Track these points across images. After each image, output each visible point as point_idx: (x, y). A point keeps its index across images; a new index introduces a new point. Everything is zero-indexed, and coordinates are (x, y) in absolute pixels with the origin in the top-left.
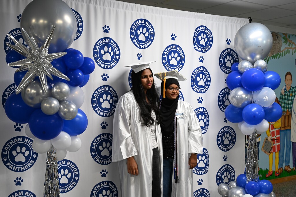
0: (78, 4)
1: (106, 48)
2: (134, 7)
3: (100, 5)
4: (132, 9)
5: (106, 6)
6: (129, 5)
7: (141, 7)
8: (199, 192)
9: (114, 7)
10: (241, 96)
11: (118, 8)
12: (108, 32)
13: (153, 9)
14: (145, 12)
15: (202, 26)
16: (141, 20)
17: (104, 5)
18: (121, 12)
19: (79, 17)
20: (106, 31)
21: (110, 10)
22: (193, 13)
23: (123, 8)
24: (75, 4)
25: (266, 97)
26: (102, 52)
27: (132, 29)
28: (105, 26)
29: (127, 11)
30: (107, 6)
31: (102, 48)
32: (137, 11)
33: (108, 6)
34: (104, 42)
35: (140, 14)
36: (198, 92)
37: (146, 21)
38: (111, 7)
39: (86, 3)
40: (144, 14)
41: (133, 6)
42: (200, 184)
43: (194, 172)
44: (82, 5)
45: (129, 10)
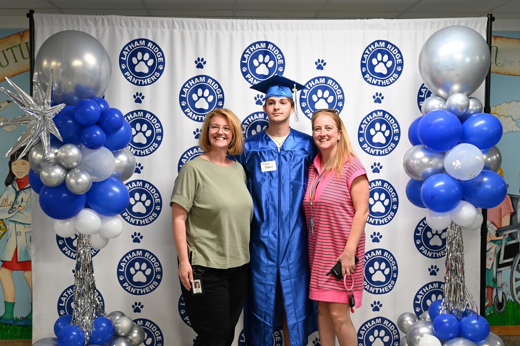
0: (156, 32)
1: (200, 91)
2: (246, 24)
3: (190, 28)
4: (243, 28)
5: (199, 29)
6: (237, 23)
7: (257, 23)
8: (375, 323)
9: (212, 29)
10: (420, 160)
11: (219, 29)
12: (202, 67)
13: (279, 24)
14: (266, 31)
15: (378, 42)
16: (259, 43)
17: (195, 29)
18: (224, 35)
19: (158, 50)
20: (200, 66)
21: (205, 35)
22: (358, 20)
23: (227, 29)
24: (152, 31)
25: (457, 161)
26: (195, 97)
27: (243, 58)
28: (199, 59)
29: (234, 33)
30: (201, 28)
31: (195, 91)
32: (252, 30)
33: (203, 29)
34: (197, 83)
35: (257, 34)
36: (371, 154)
37: (267, 43)
38: (207, 29)
39: (169, 28)
40: (264, 34)
41: (243, 23)
42: (376, 309)
43: (366, 289)
44: (163, 33)
45: (237, 30)
